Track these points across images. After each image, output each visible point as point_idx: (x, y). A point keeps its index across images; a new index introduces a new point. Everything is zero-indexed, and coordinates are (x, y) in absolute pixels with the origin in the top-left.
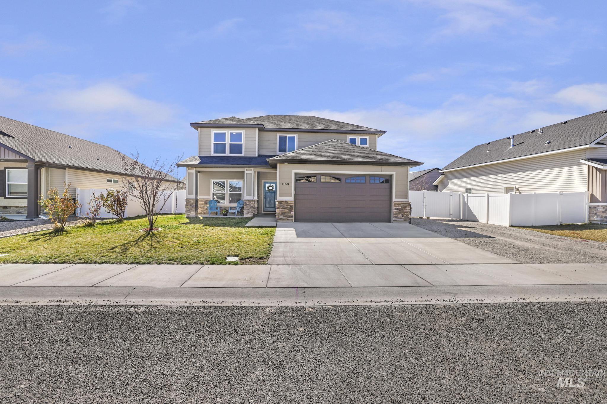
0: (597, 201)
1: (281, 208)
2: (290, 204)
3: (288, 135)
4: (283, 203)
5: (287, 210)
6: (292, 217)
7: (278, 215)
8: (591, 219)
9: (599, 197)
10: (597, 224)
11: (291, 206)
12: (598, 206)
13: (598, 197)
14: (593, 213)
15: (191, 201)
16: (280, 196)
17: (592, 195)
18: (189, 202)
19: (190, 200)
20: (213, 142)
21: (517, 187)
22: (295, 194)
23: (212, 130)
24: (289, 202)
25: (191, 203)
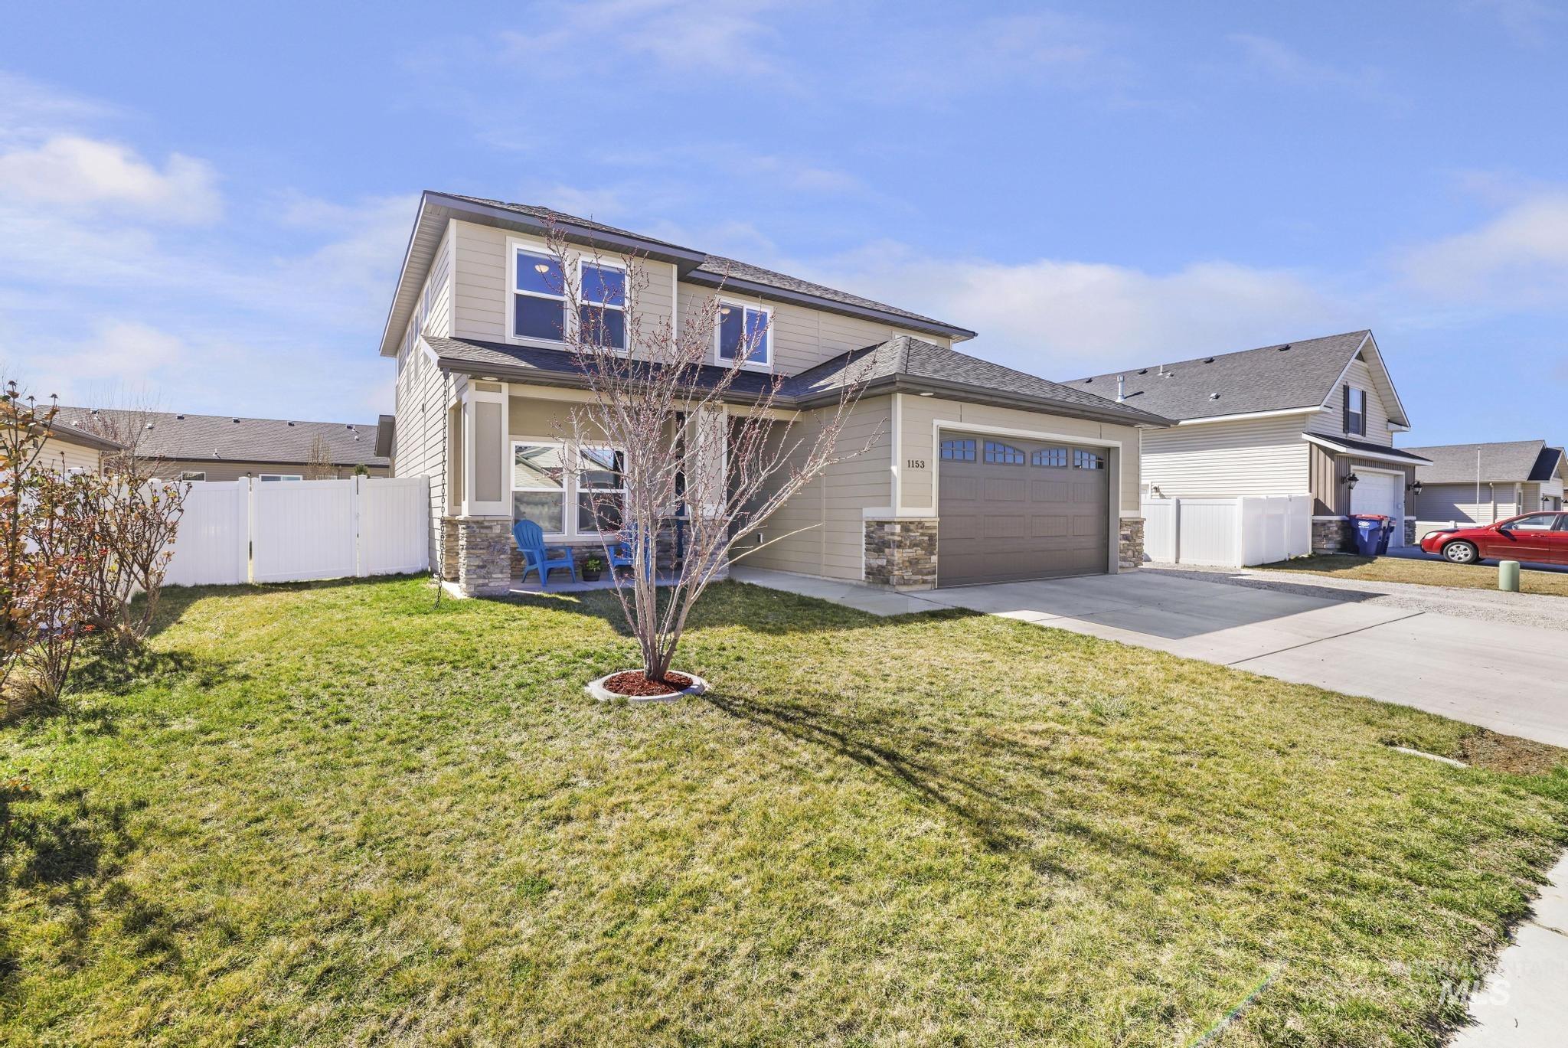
0: (1328, 512)
1: (908, 543)
2: (930, 532)
3: (748, 305)
4: (912, 527)
5: (922, 549)
6: (934, 573)
7: (900, 569)
8: (1316, 546)
9: (1330, 504)
10: (1327, 555)
11: (931, 537)
12: (1330, 522)
13: (1328, 505)
14: (1320, 536)
15: (490, 527)
16: (904, 505)
17: (1317, 501)
18: (483, 531)
19: (486, 524)
20: (512, 288)
21: (1156, 485)
22: (941, 500)
23: (509, 238)
24: (927, 524)
25: (490, 536)
